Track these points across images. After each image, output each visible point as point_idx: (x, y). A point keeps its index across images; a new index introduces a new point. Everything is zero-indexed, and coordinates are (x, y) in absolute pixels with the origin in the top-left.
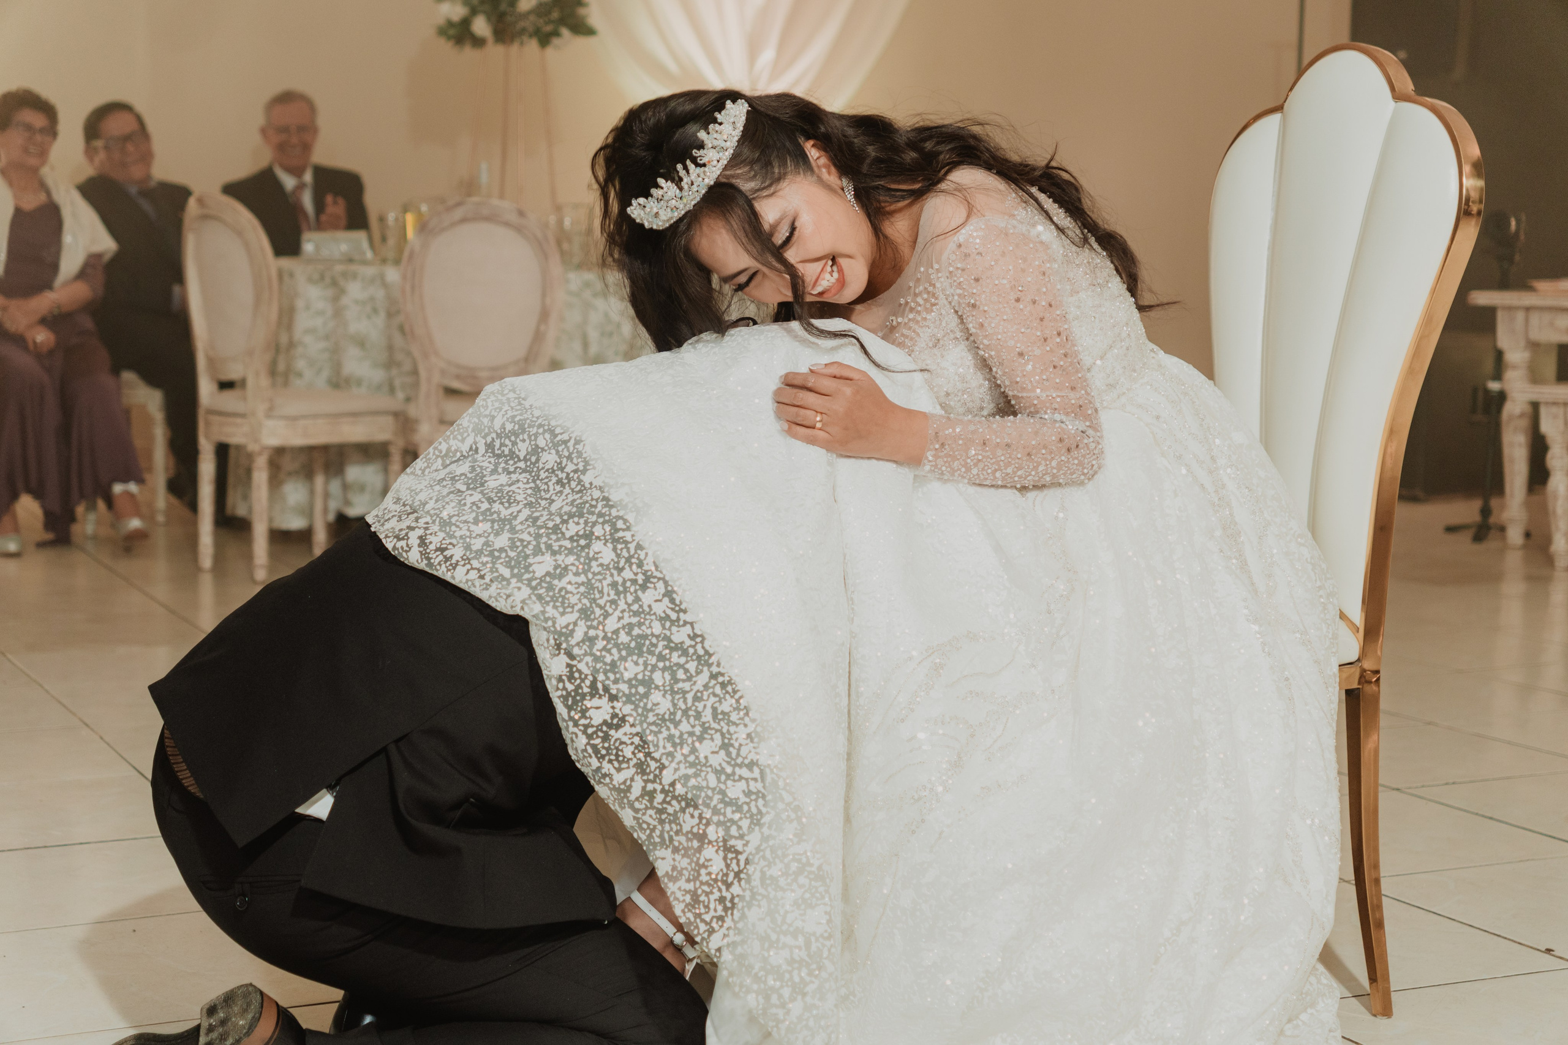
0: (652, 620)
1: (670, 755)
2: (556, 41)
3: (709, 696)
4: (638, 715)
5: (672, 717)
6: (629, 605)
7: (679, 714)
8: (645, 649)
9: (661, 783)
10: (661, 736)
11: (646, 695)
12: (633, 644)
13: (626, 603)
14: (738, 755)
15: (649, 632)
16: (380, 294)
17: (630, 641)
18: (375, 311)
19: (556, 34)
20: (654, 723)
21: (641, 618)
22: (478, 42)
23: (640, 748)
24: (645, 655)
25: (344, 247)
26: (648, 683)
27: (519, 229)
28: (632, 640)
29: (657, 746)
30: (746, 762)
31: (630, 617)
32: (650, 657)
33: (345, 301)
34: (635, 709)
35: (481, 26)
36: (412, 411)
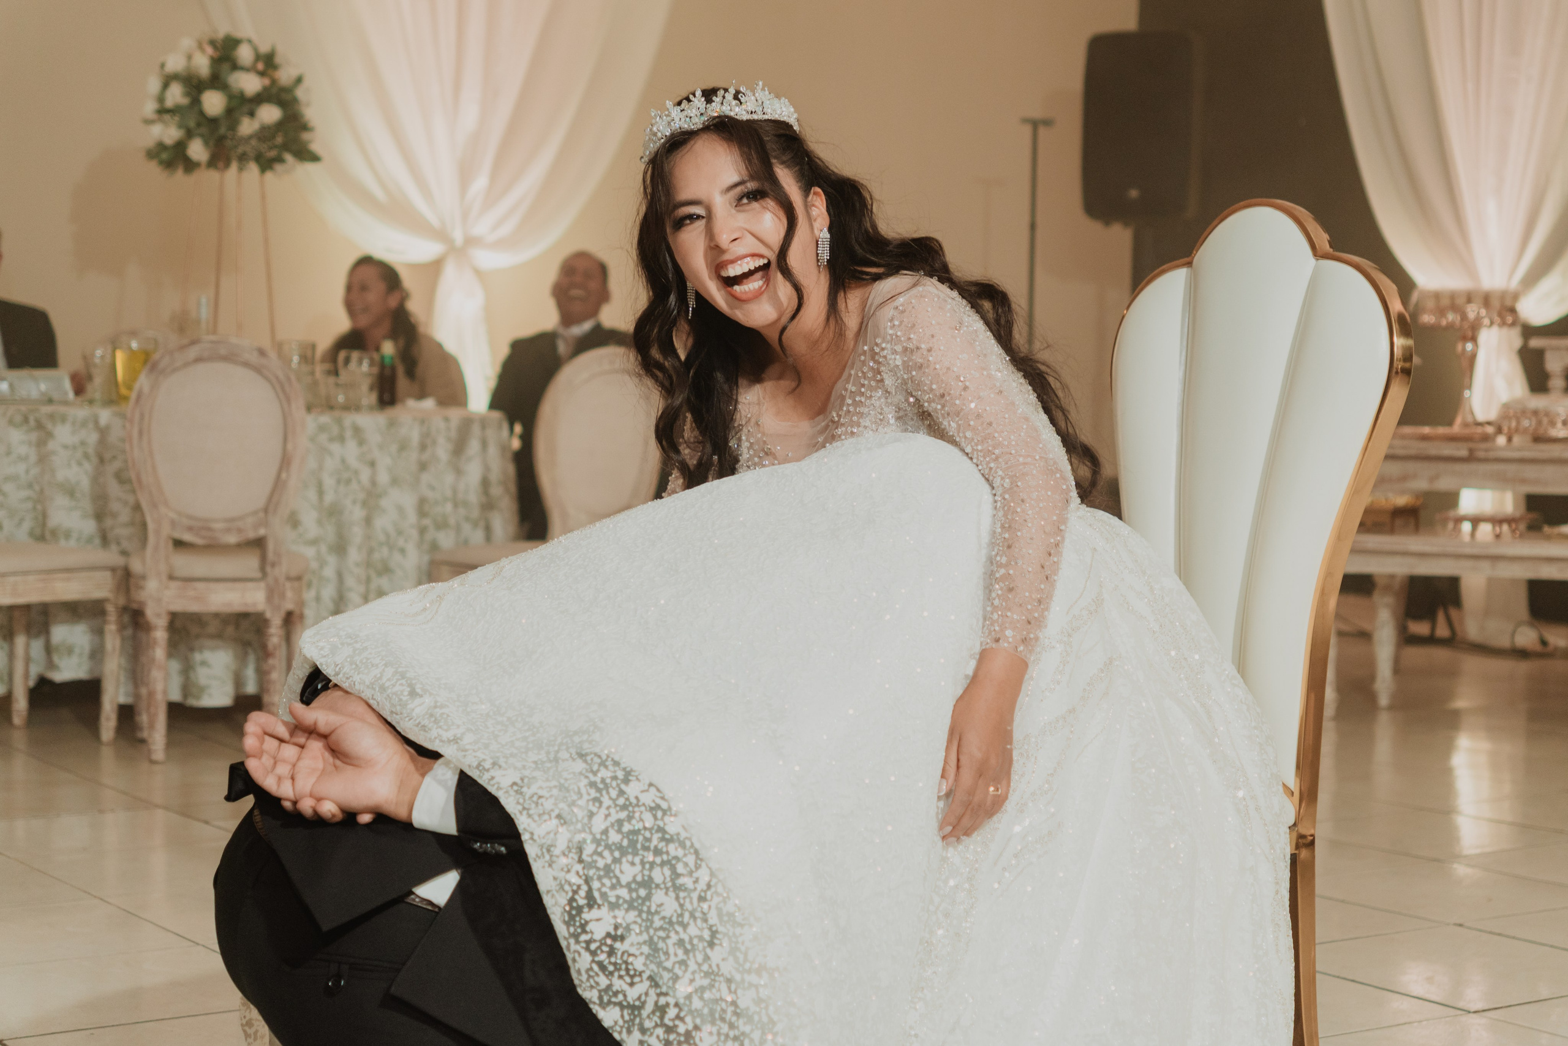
0: (641, 812)
1: (683, 963)
2: (278, 167)
3: (712, 897)
4: (643, 920)
5: (680, 919)
6: (614, 800)
7: (687, 915)
8: (639, 846)
9: (674, 997)
10: (670, 942)
11: (648, 897)
12: (625, 843)
13: (611, 798)
14: (746, 960)
15: (640, 826)
16: (93, 438)
17: (622, 840)
18: (86, 456)
19: (280, 160)
20: (661, 928)
21: (630, 812)
22: (190, 166)
23: (651, 958)
24: (641, 852)
25: (43, 387)
26: (648, 883)
27: (258, 370)
28: (624, 837)
29: (667, 953)
30: (756, 966)
31: (617, 812)
32: (646, 854)
33: (51, 445)
34: (640, 915)
35: (197, 150)
36: (136, 566)
